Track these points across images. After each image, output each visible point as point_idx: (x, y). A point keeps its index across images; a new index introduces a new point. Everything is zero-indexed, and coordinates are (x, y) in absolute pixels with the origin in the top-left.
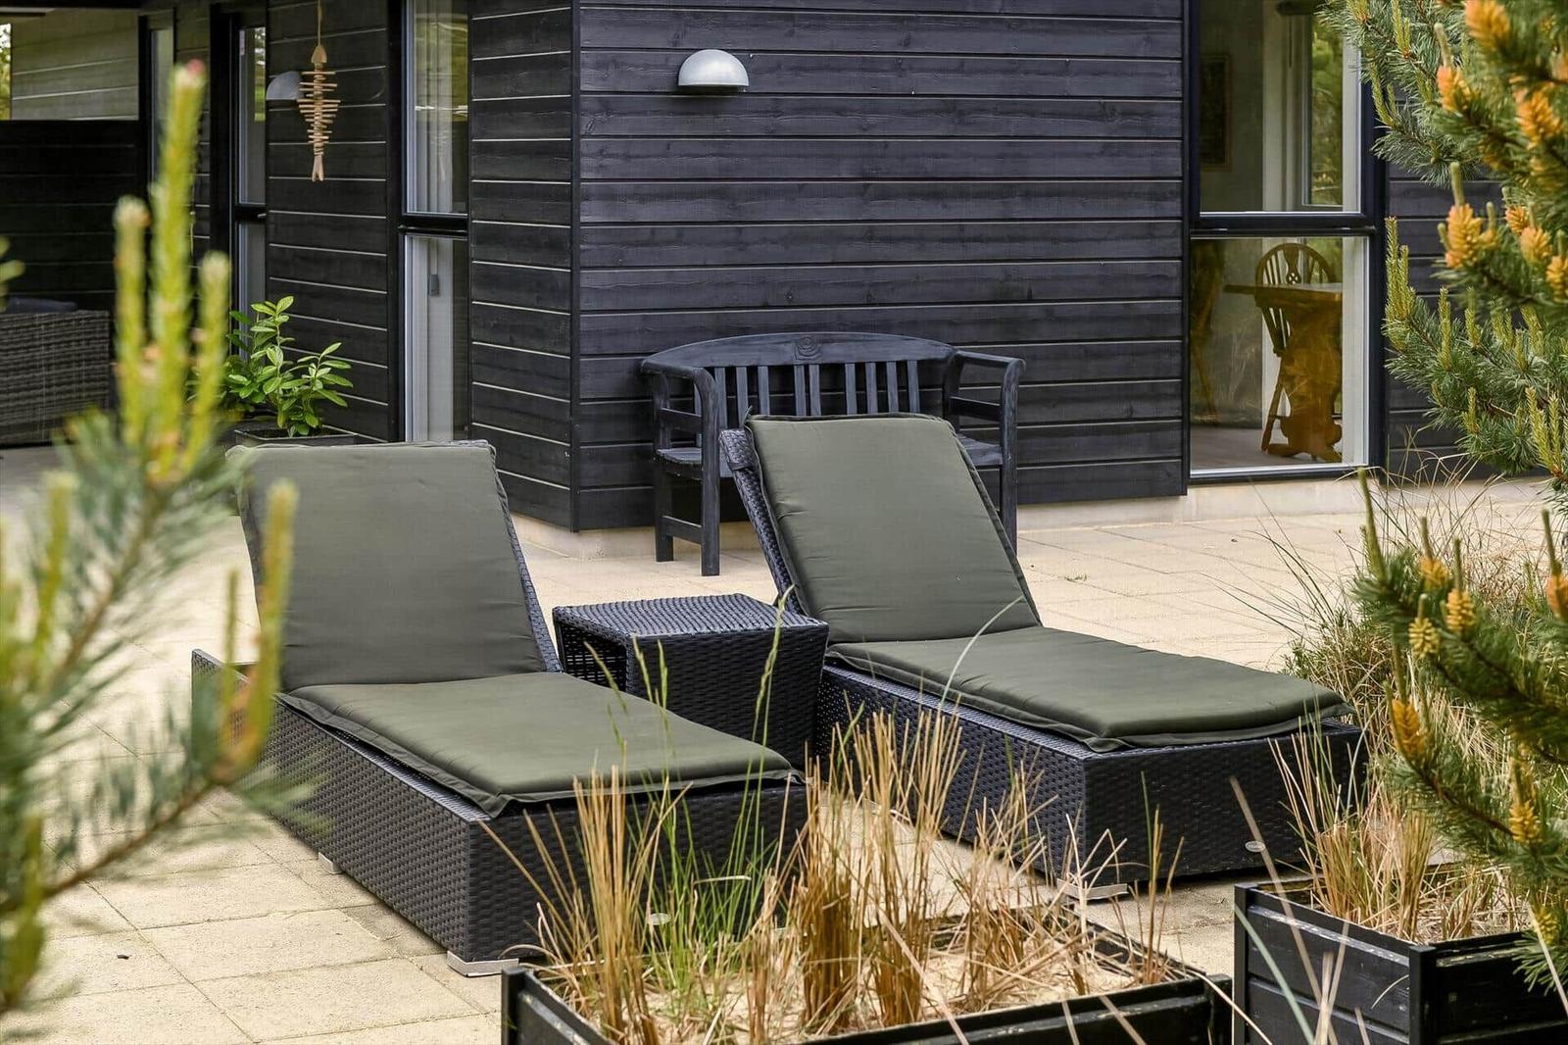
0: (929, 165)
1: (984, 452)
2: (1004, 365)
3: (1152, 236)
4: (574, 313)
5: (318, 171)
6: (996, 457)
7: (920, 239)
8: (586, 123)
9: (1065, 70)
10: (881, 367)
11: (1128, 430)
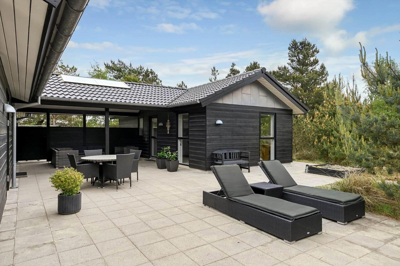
0: (238, 132)
1: (247, 162)
2: (249, 153)
4: (206, 147)
5: (168, 133)
6: (248, 162)
7: (237, 140)
8: (207, 127)
9: (250, 123)
10: (234, 153)
11: (255, 159)
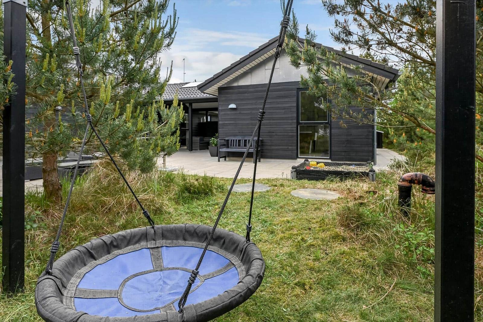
3: (291, 125)
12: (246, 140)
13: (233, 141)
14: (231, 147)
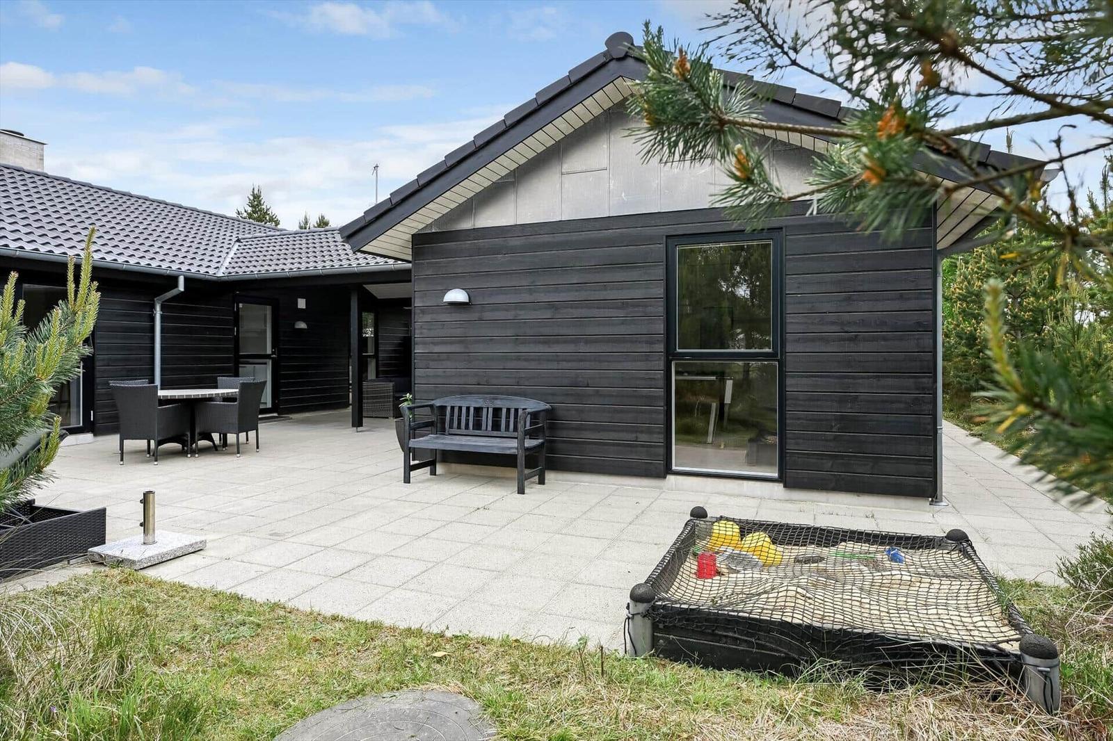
3: (647, 360)
7: (539, 360)
8: (416, 318)
10: (515, 410)
11: (637, 446)
12: (500, 409)
13: (456, 410)
14: (453, 431)
